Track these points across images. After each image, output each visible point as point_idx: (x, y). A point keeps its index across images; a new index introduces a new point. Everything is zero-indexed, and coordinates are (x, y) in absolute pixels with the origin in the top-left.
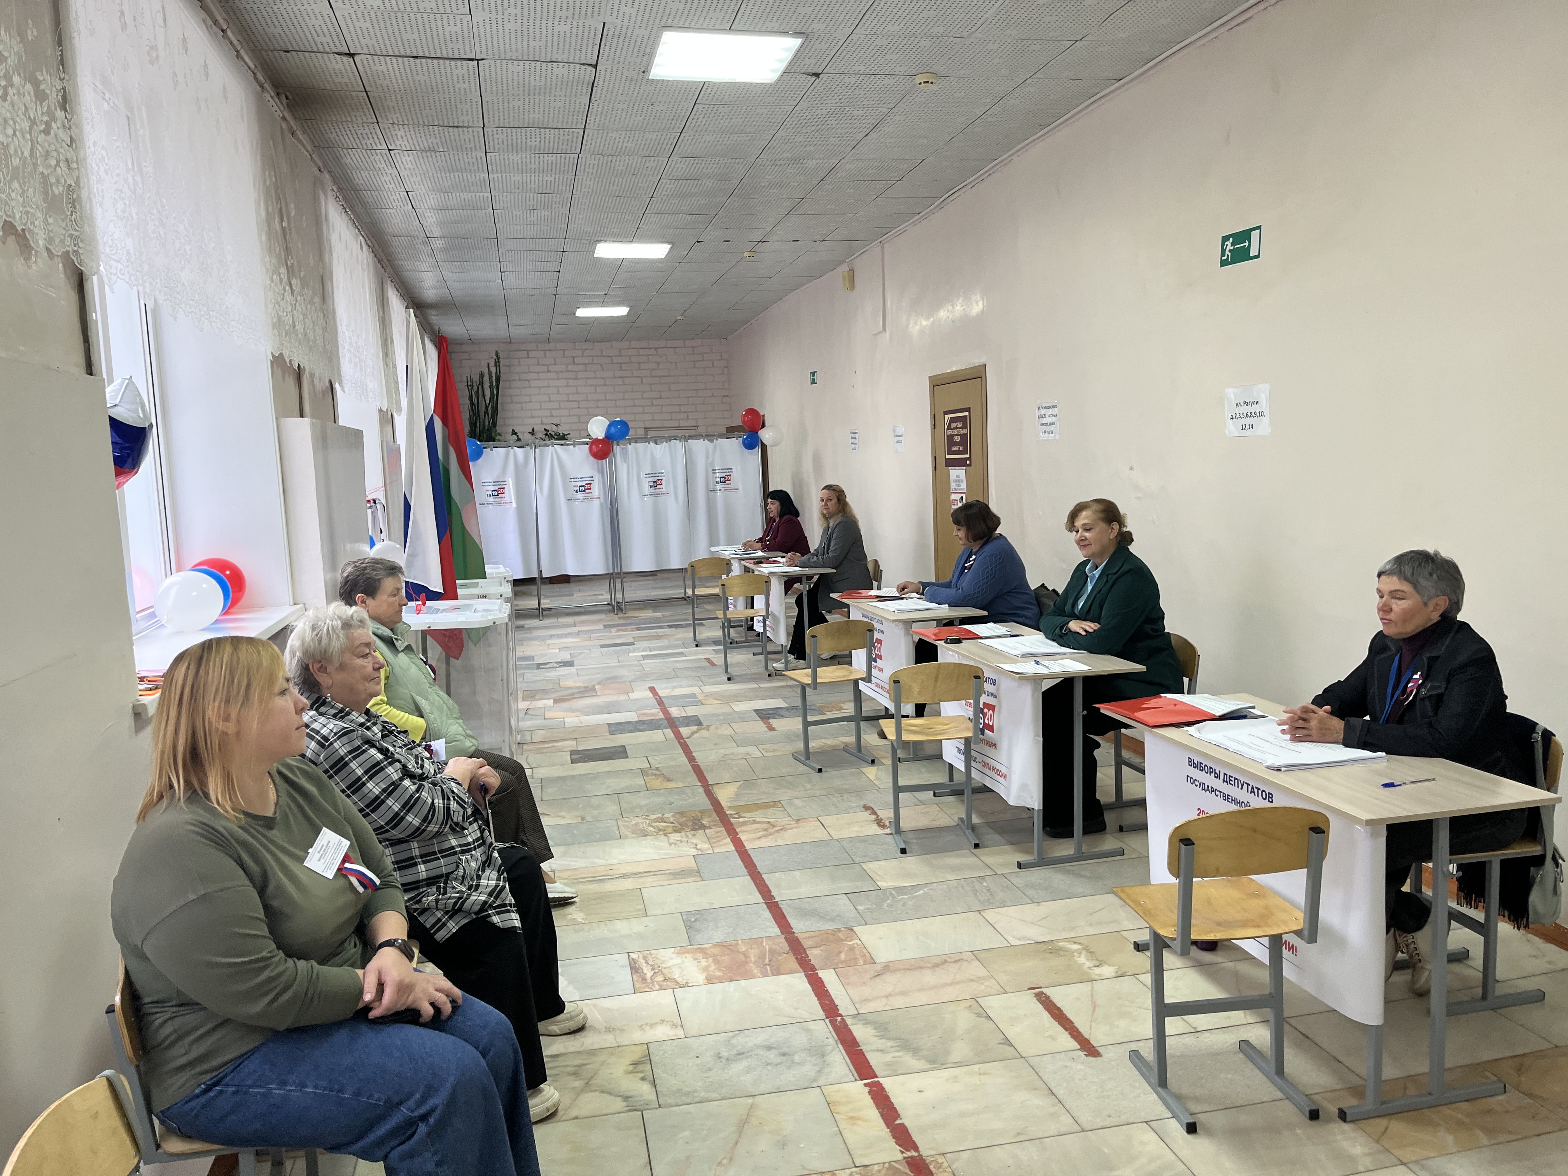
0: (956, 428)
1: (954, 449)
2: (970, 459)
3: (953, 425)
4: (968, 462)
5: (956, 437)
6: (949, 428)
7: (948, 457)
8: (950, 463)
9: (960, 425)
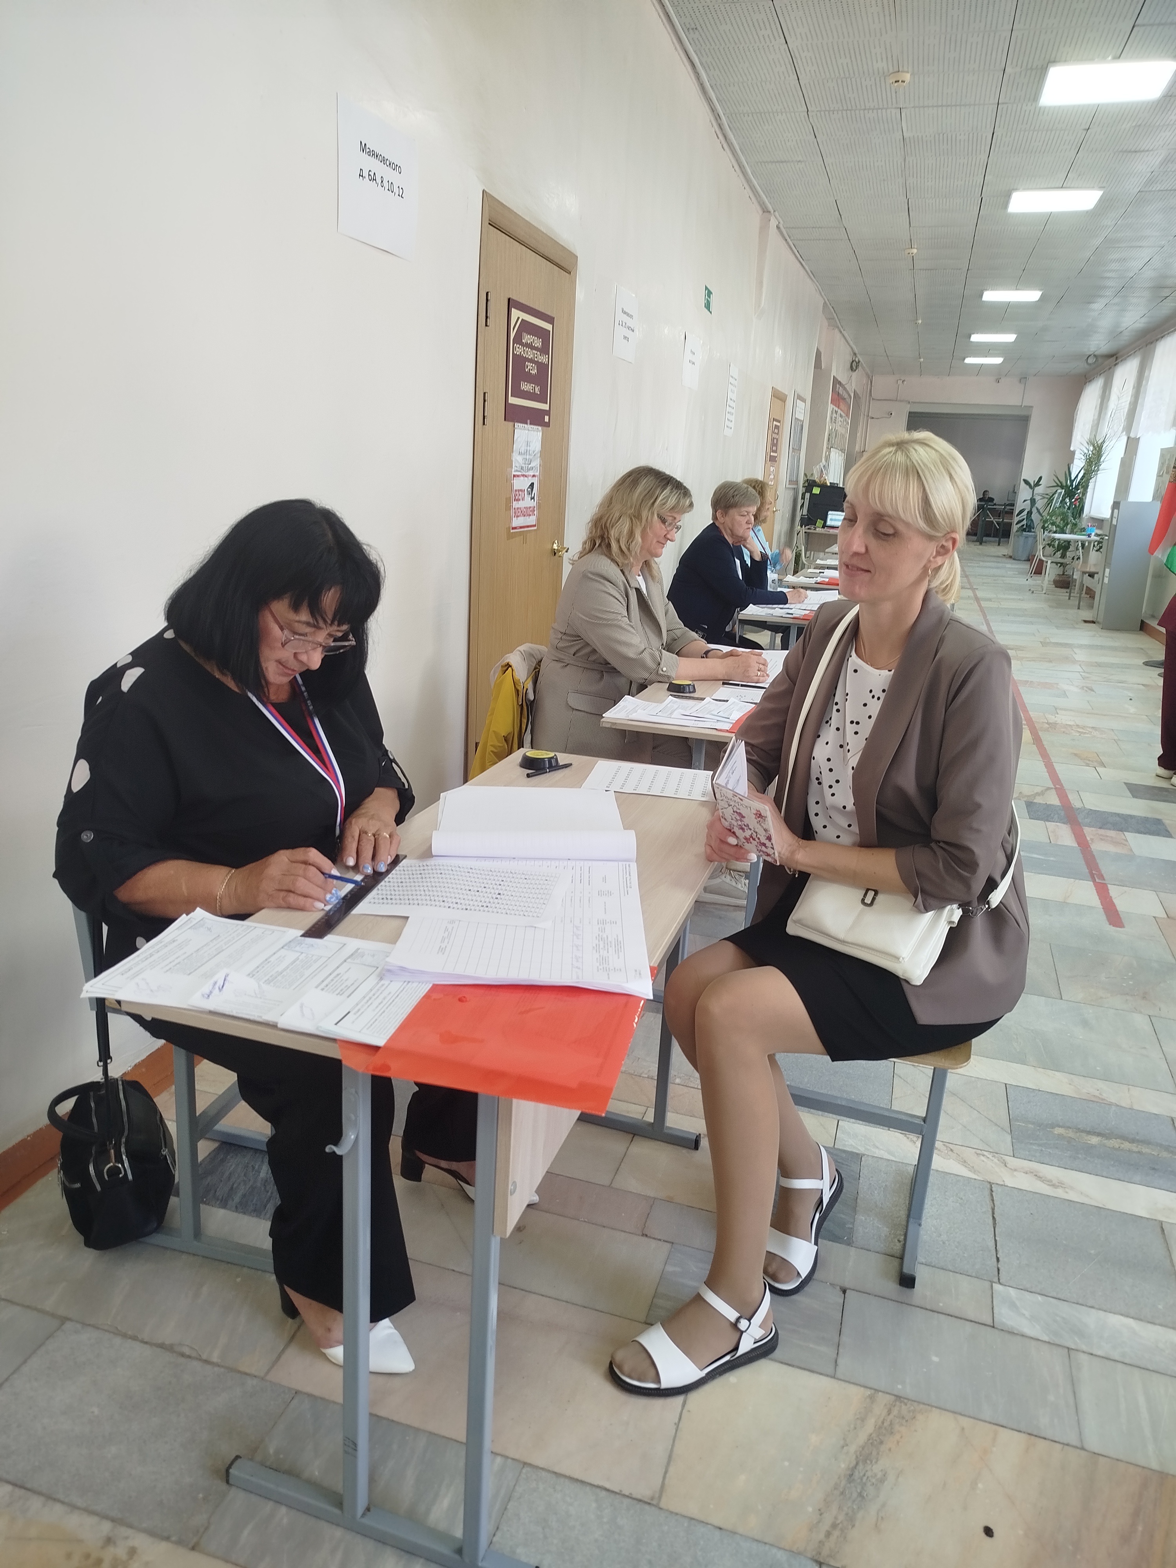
0: (530, 346)
1: (526, 387)
2: (548, 413)
3: (527, 338)
4: (547, 419)
5: (530, 365)
6: (518, 339)
7: (512, 400)
8: (513, 415)
9: (538, 343)
